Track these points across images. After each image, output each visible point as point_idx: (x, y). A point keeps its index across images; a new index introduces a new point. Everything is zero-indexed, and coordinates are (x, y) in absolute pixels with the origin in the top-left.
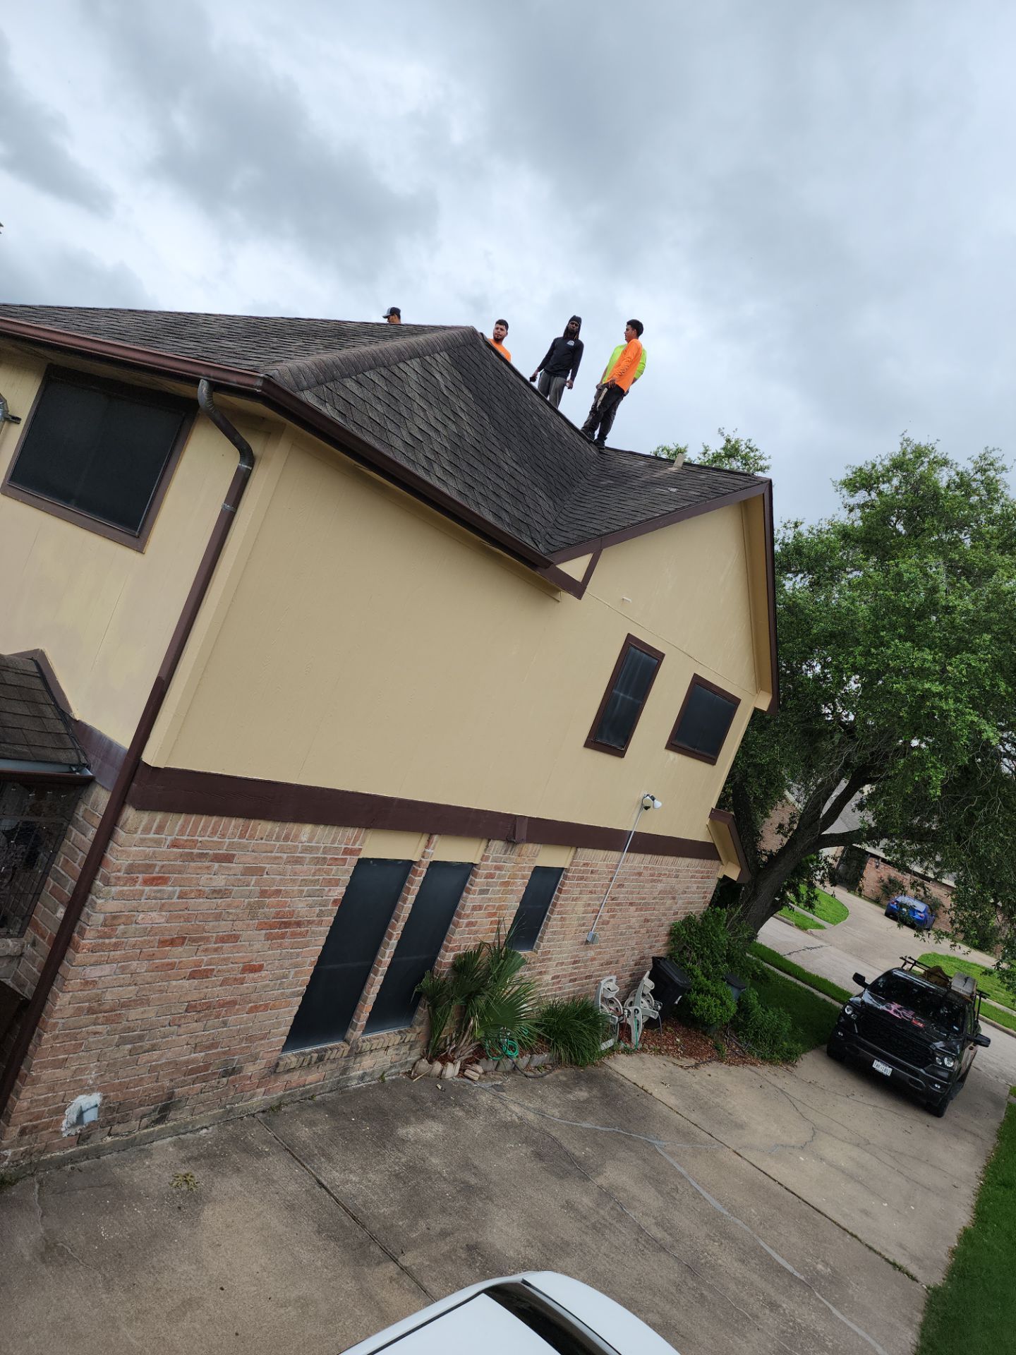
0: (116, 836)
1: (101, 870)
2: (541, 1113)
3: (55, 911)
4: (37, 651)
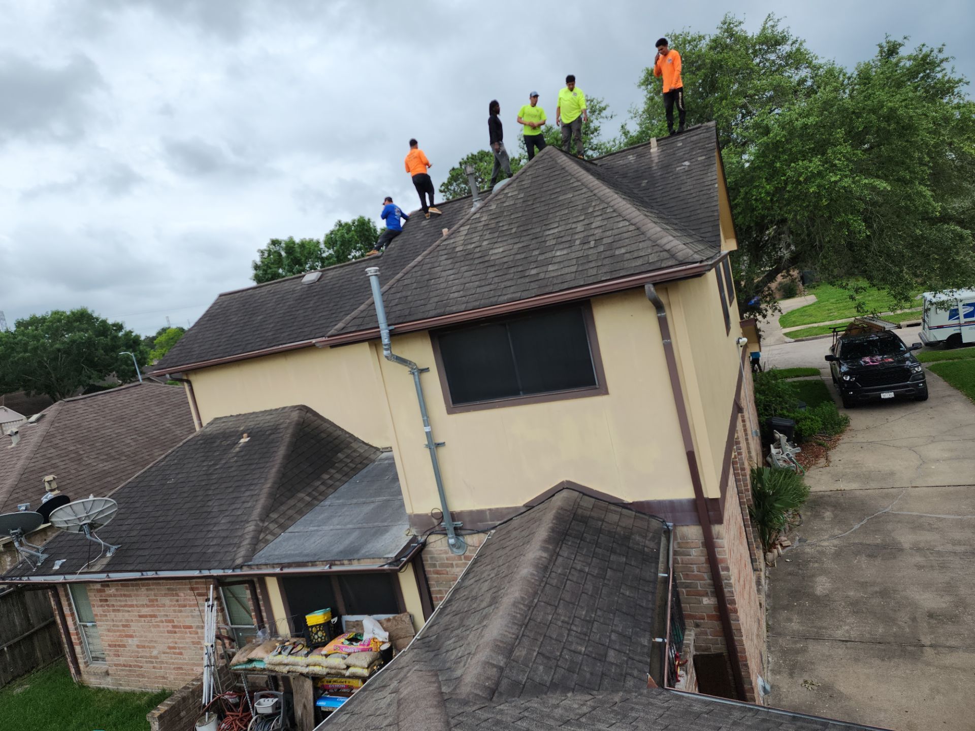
0: (716, 544)
1: (720, 566)
2: (834, 537)
3: (700, 602)
4: (562, 483)
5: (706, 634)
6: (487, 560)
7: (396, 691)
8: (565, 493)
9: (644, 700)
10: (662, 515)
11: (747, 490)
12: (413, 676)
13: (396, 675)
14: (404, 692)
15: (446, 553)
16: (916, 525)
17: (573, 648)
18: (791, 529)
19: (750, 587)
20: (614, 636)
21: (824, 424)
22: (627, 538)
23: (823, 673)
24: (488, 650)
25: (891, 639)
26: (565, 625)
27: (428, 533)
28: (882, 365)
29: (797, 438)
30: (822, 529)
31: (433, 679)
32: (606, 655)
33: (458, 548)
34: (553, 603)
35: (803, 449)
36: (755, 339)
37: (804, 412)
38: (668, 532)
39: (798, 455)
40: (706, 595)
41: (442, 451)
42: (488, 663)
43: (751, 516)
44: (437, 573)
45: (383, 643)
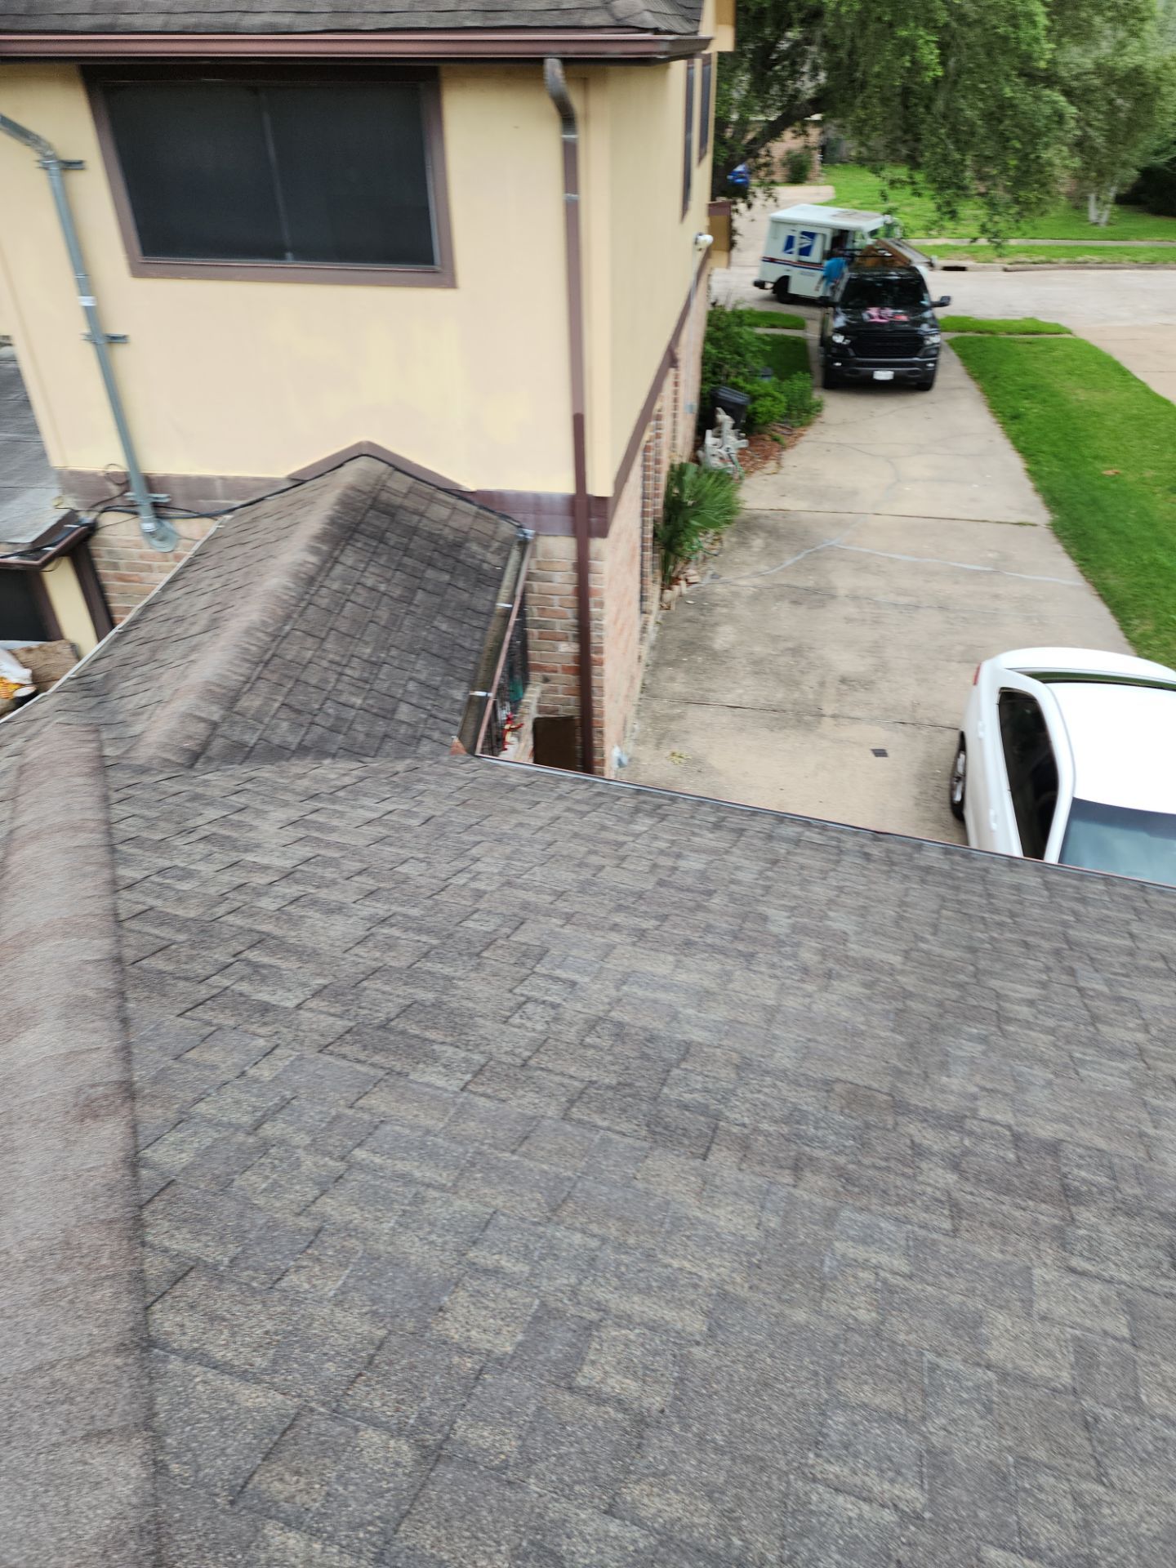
2: (759, 574)
3: (555, 649)
4: (359, 445)
5: (555, 691)
6: (210, 563)
7: (18, 753)
8: (362, 463)
9: (440, 769)
10: (519, 517)
11: (657, 496)
12: (51, 732)
13: (25, 729)
14: (33, 754)
15: (138, 546)
16: (862, 566)
17: (343, 699)
18: (705, 559)
19: (630, 634)
20: (412, 686)
21: (789, 408)
22: (458, 545)
23: (697, 744)
24: (192, 696)
25: (789, 706)
26: (334, 667)
27: (100, 508)
28: (891, 323)
29: (748, 426)
30: (744, 563)
31: (91, 737)
32: (394, 711)
33: (162, 539)
34: (317, 634)
35: (751, 444)
36: (725, 245)
37: (767, 383)
38: (524, 544)
39: (742, 451)
40: (565, 639)
41: (120, 353)
42: (191, 715)
43: (655, 535)
44: (121, 578)
45: (22, 685)
